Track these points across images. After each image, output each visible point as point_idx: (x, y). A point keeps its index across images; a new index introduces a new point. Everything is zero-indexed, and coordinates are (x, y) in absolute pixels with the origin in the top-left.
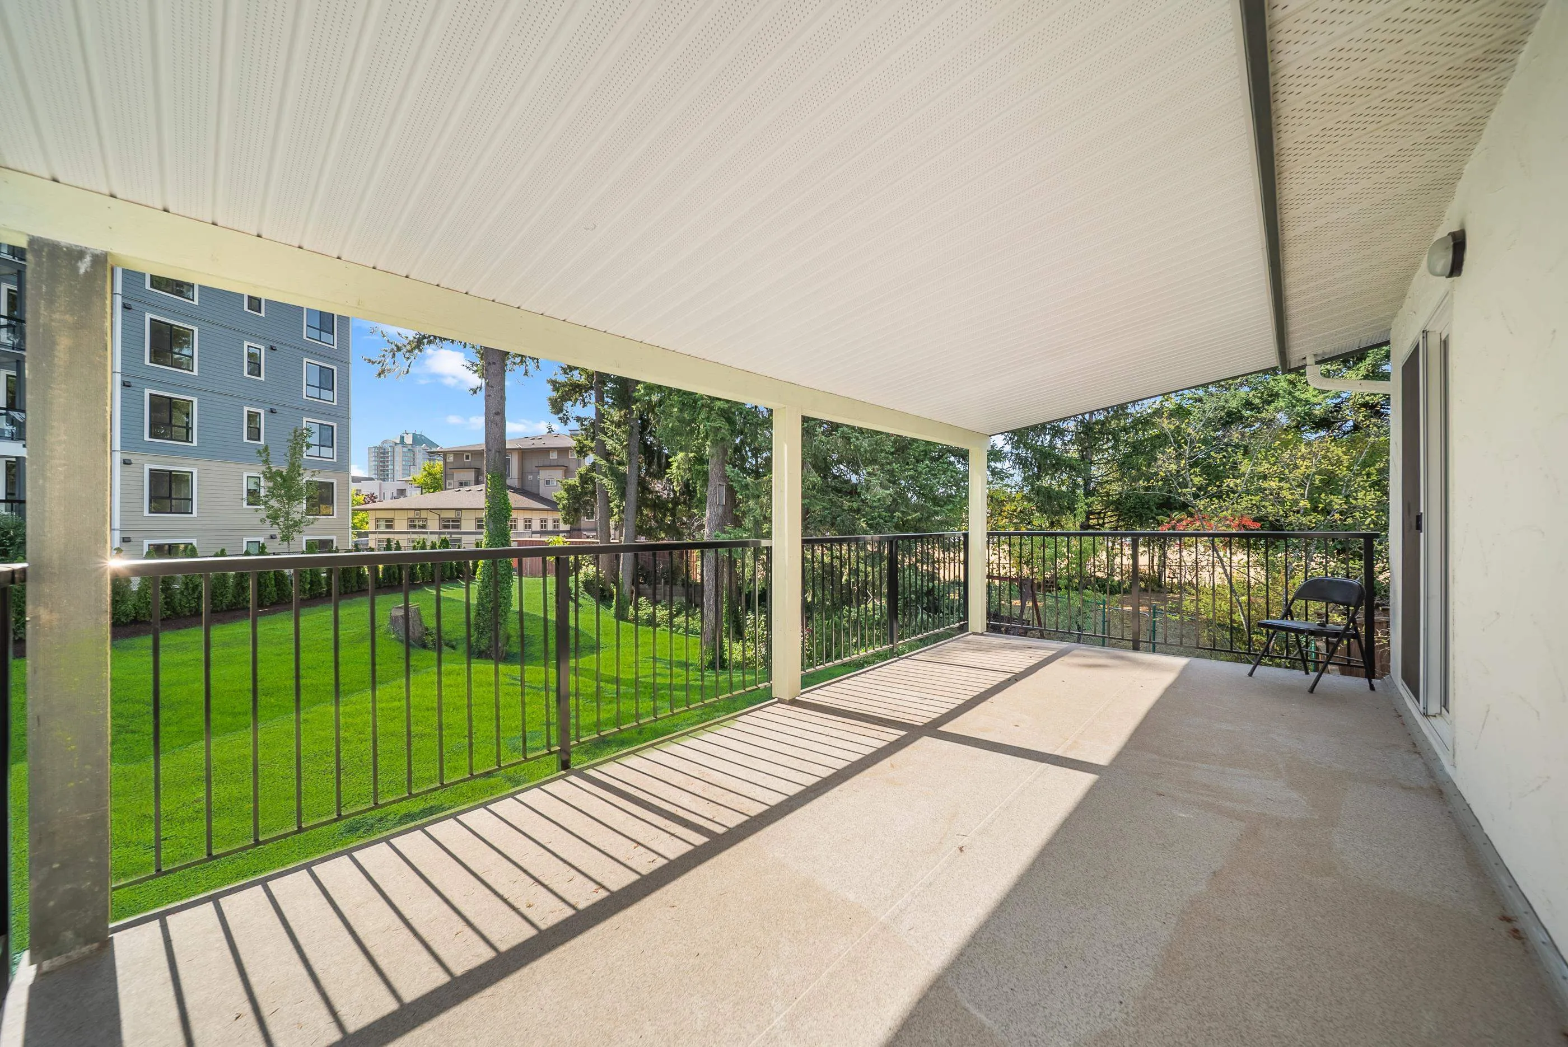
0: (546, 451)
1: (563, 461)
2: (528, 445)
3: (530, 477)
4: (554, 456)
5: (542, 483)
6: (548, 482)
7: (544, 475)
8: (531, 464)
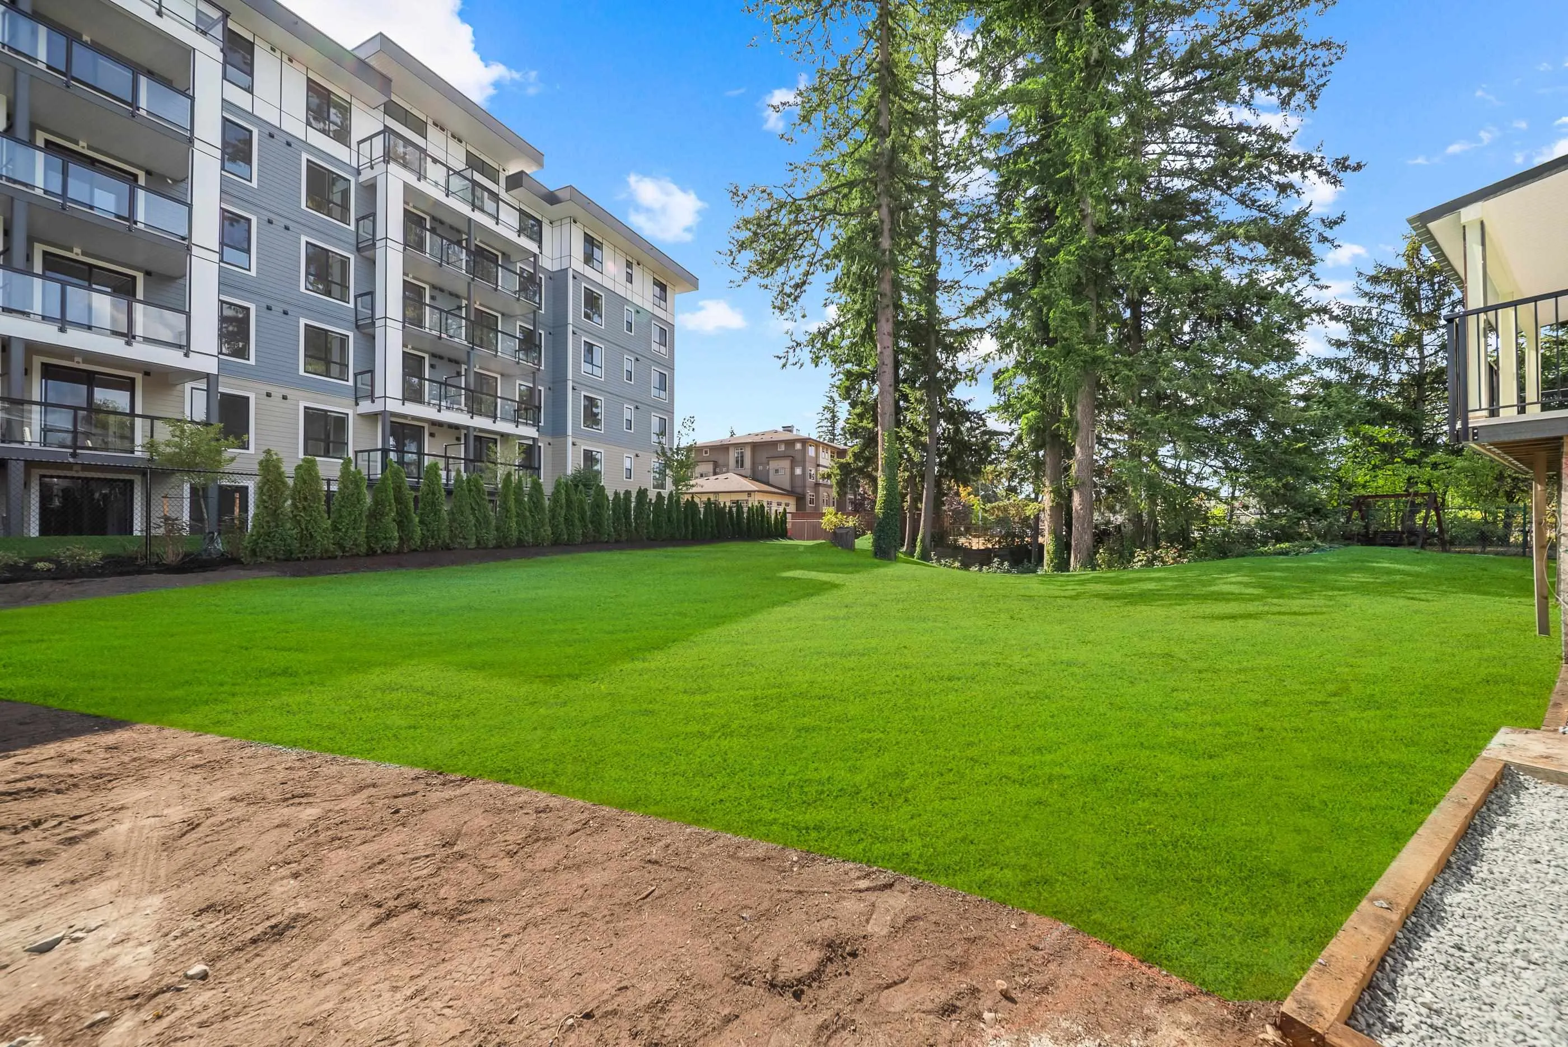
0: (774, 444)
1: (790, 452)
2: (757, 439)
3: (760, 468)
4: (782, 448)
5: (772, 473)
6: (777, 471)
7: (773, 465)
8: (762, 456)
